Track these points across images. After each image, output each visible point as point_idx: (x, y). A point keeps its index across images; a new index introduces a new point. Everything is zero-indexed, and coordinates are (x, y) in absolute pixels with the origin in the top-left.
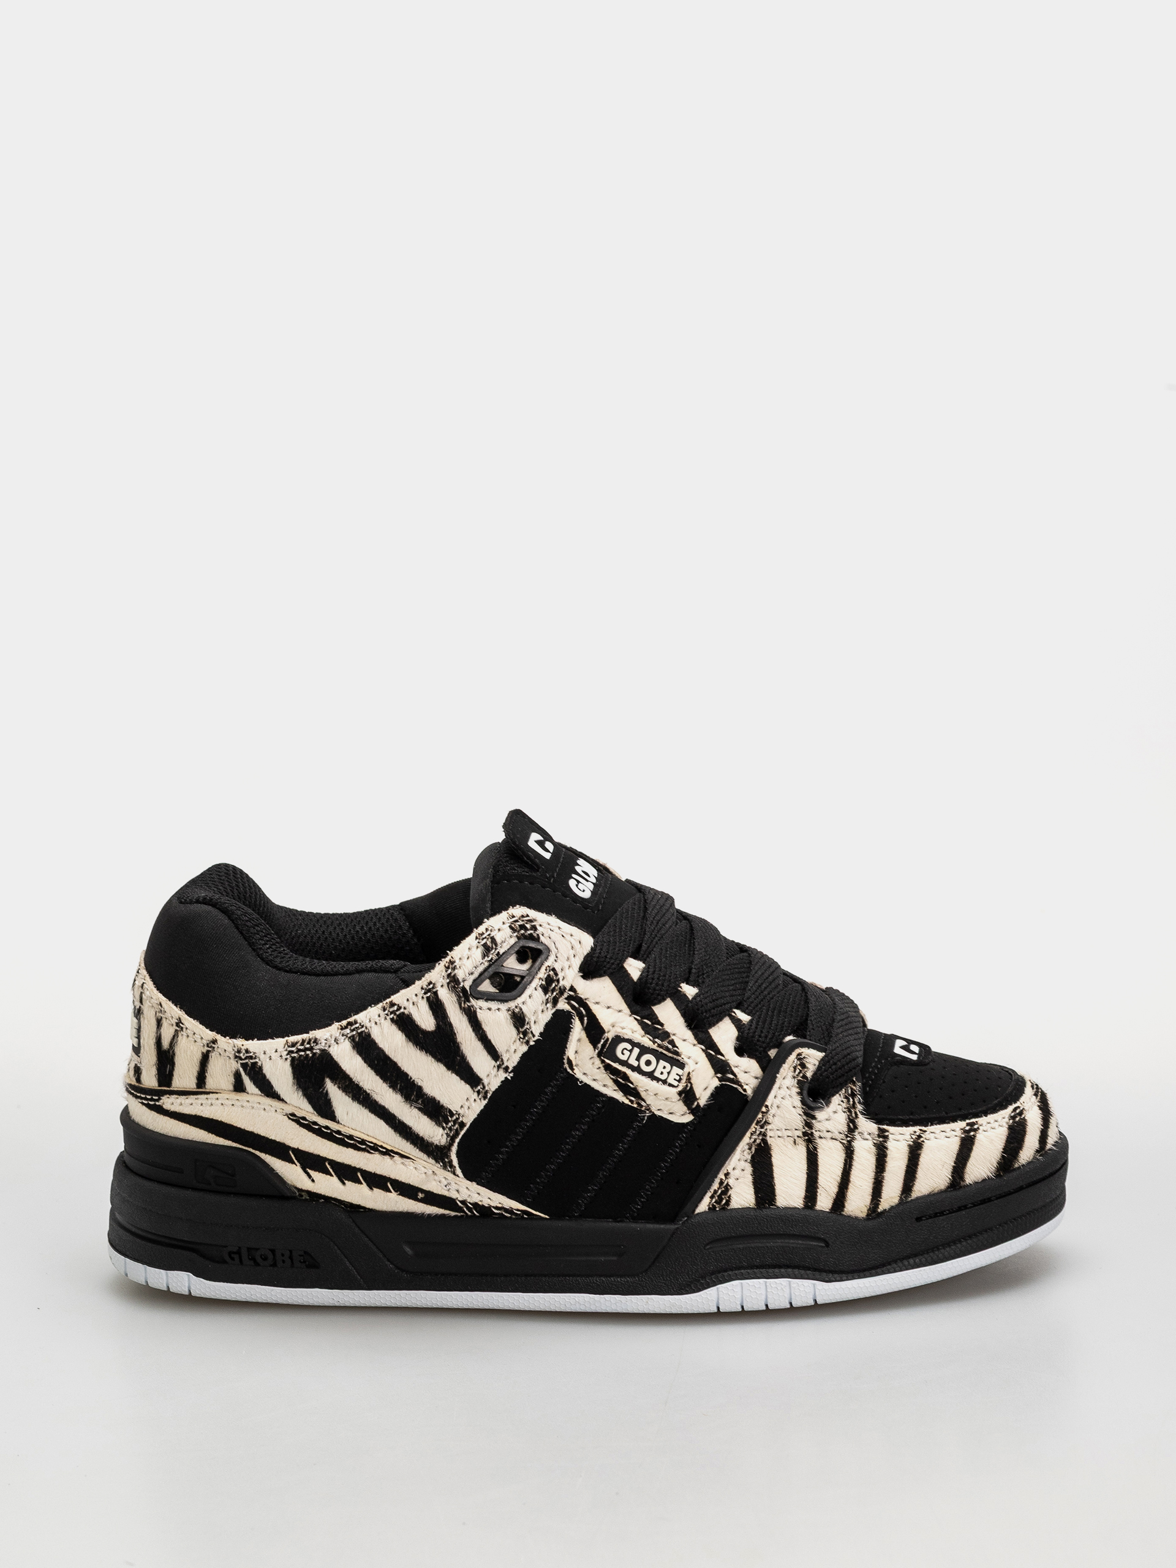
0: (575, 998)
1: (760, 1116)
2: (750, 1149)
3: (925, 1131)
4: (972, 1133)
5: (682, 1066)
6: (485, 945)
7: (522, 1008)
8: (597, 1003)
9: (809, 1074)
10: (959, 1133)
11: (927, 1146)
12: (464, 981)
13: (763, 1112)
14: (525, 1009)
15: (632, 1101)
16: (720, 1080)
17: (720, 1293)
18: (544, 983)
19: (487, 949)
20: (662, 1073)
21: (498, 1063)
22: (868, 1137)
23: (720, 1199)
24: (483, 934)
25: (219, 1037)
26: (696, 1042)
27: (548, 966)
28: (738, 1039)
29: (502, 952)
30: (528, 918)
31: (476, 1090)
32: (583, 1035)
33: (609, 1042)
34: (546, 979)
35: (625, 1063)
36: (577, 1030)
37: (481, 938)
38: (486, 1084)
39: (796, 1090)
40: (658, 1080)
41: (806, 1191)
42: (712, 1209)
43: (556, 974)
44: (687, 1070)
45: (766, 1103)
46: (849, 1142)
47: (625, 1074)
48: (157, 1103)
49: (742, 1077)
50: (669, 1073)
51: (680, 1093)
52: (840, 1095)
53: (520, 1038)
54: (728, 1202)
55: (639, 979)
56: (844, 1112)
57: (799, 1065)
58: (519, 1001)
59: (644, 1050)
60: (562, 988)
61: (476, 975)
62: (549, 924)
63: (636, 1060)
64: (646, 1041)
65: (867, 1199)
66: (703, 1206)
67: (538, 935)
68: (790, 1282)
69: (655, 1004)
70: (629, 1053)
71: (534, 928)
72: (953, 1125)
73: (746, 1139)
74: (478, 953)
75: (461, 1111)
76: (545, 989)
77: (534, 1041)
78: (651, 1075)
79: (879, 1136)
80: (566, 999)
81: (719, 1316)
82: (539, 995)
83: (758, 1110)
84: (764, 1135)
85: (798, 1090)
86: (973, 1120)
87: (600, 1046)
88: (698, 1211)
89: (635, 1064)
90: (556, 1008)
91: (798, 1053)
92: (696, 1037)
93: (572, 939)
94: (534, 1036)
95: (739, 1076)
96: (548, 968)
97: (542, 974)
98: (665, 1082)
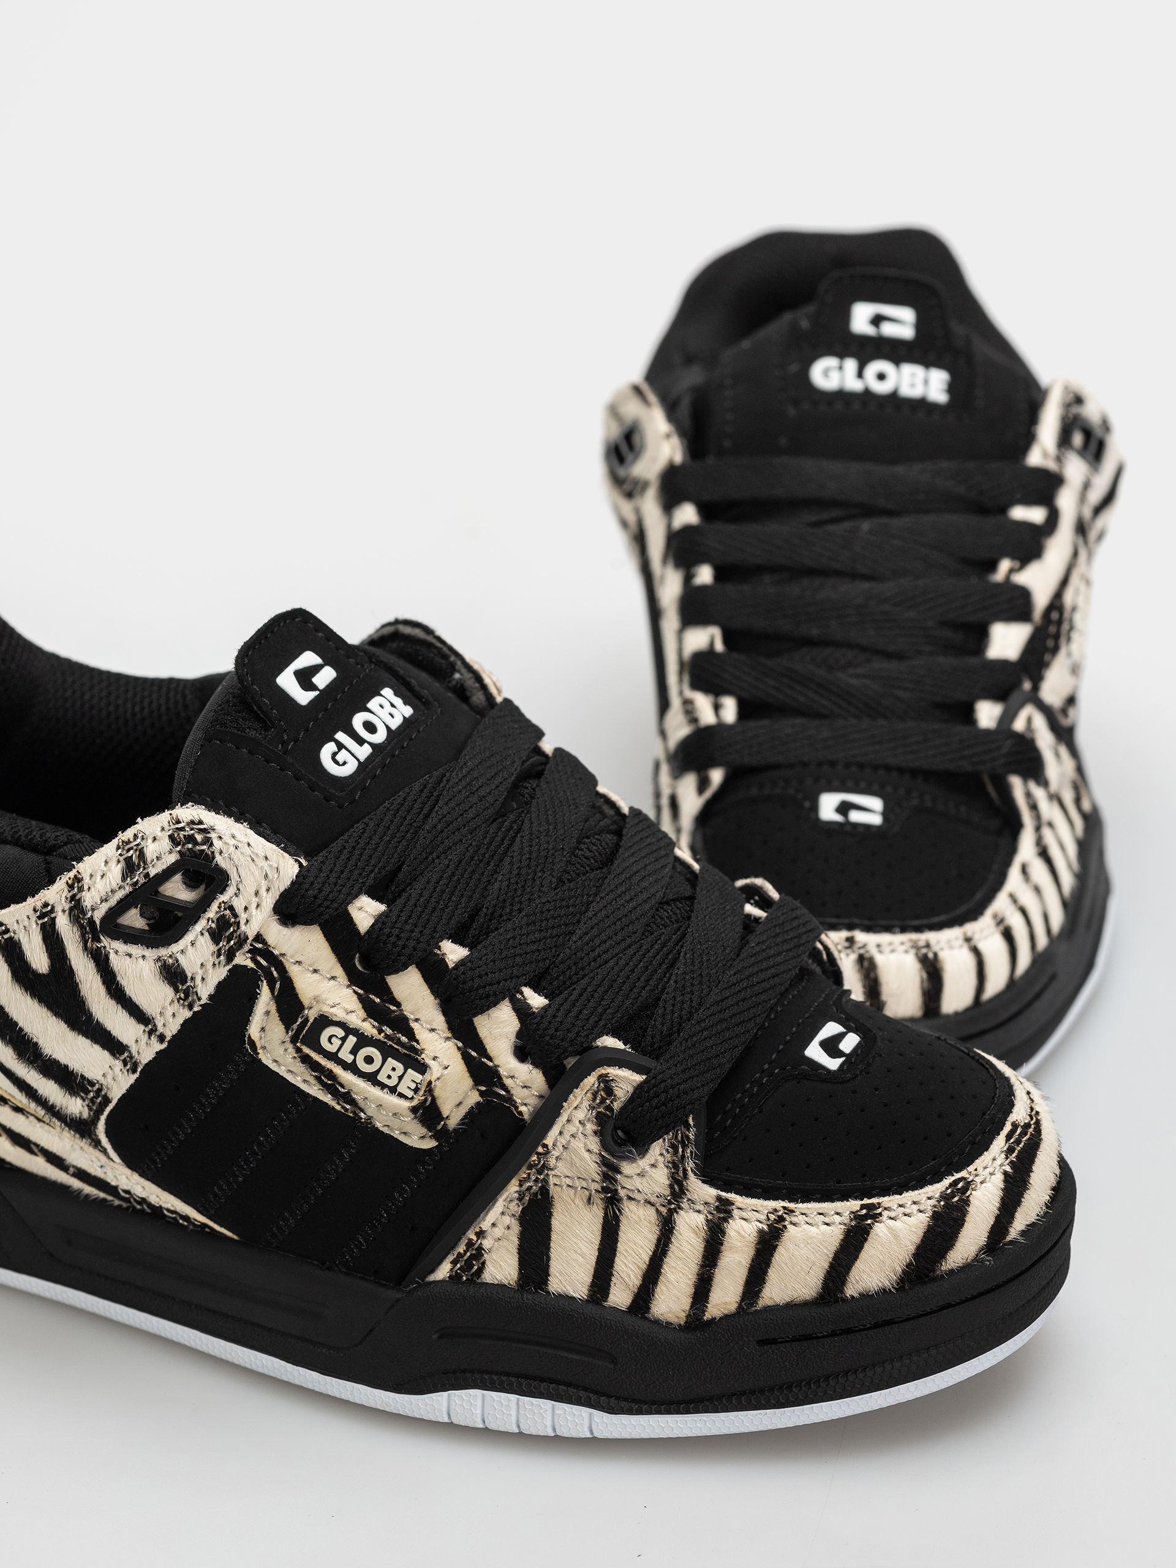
0: (262, 949)
1: (535, 1158)
2: (520, 1199)
3: (792, 1211)
4: (869, 1221)
5: (422, 1068)
6: (128, 860)
7: (179, 959)
8: (299, 963)
9: (617, 1106)
10: (846, 1218)
11: (792, 1233)
12: (93, 910)
13: (539, 1154)
14: (183, 961)
15: (346, 1110)
16: (482, 1094)
17: (452, 1403)
18: (214, 925)
19: (130, 868)
20: (389, 1077)
21: (150, 1027)
22: (701, 1208)
23: (468, 1265)
24: (129, 842)
26: (450, 1035)
27: (223, 902)
28: (519, 1035)
29: (153, 872)
30: (202, 827)
31: (122, 1058)
32: (273, 1008)
33: (309, 1024)
34: (218, 919)
35: (333, 1057)
36: (265, 999)
37: (126, 848)
38: (134, 1053)
39: (590, 1127)
40: (383, 1086)
41: (595, 1276)
42: (454, 1278)
43: (236, 916)
44: (428, 1077)
45: (545, 1142)
46: (671, 1212)
47: (331, 1071)
49: (519, 1095)
50: (401, 1078)
51: (414, 1110)
52: (664, 1140)
53: (180, 998)
54: (480, 1270)
55: (368, 932)
56: (667, 1167)
57: (603, 1090)
58: (175, 948)
59: (364, 1040)
60: (242, 936)
61: (113, 902)
62: (234, 837)
63: (351, 1052)
64: (369, 1028)
65: (686, 1303)
66: (443, 1271)
67: (213, 853)
68: (553, 1405)
69: (390, 974)
70: (340, 1042)
71: (208, 841)
72: (839, 1205)
73: (513, 1188)
74: (116, 871)
75: (102, 1080)
76: (216, 936)
77: (201, 1005)
78: (372, 1078)
79: (717, 1209)
80: (249, 951)
81: (451, 1429)
82: (206, 945)
83: (533, 1150)
84: (545, 1181)
85: (595, 1128)
86: (875, 1200)
87: (295, 1026)
88: (432, 1278)
89: (349, 1058)
90: (234, 963)
91: (599, 1073)
92: (451, 1026)
93: (265, 864)
94: (199, 999)
95: (513, 1092)
96: (223, 905)
97: (212, 912)
98: (393, 1090)
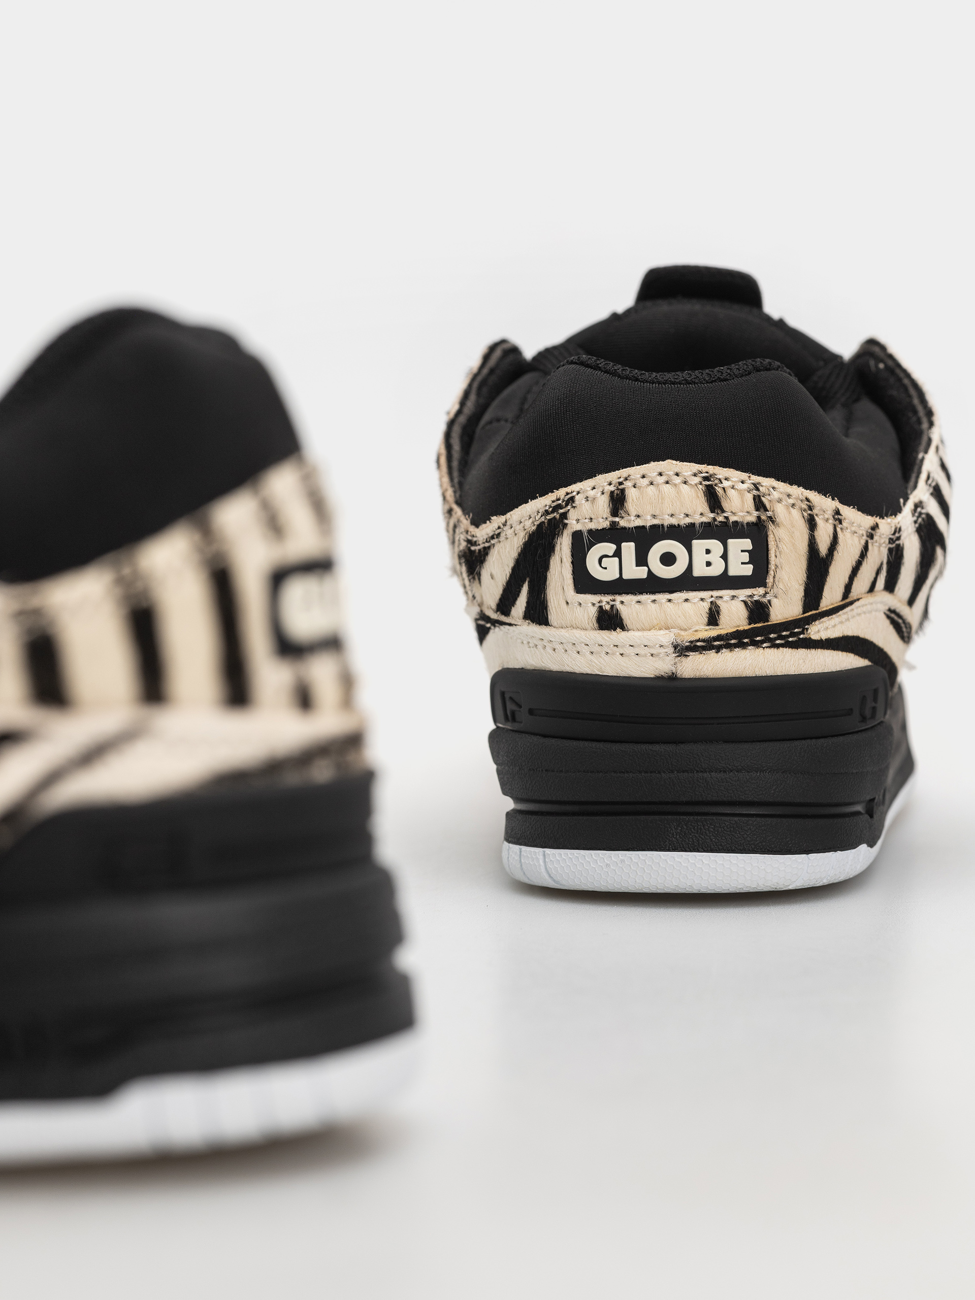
25: (878, 520)
48: (802, 636)
